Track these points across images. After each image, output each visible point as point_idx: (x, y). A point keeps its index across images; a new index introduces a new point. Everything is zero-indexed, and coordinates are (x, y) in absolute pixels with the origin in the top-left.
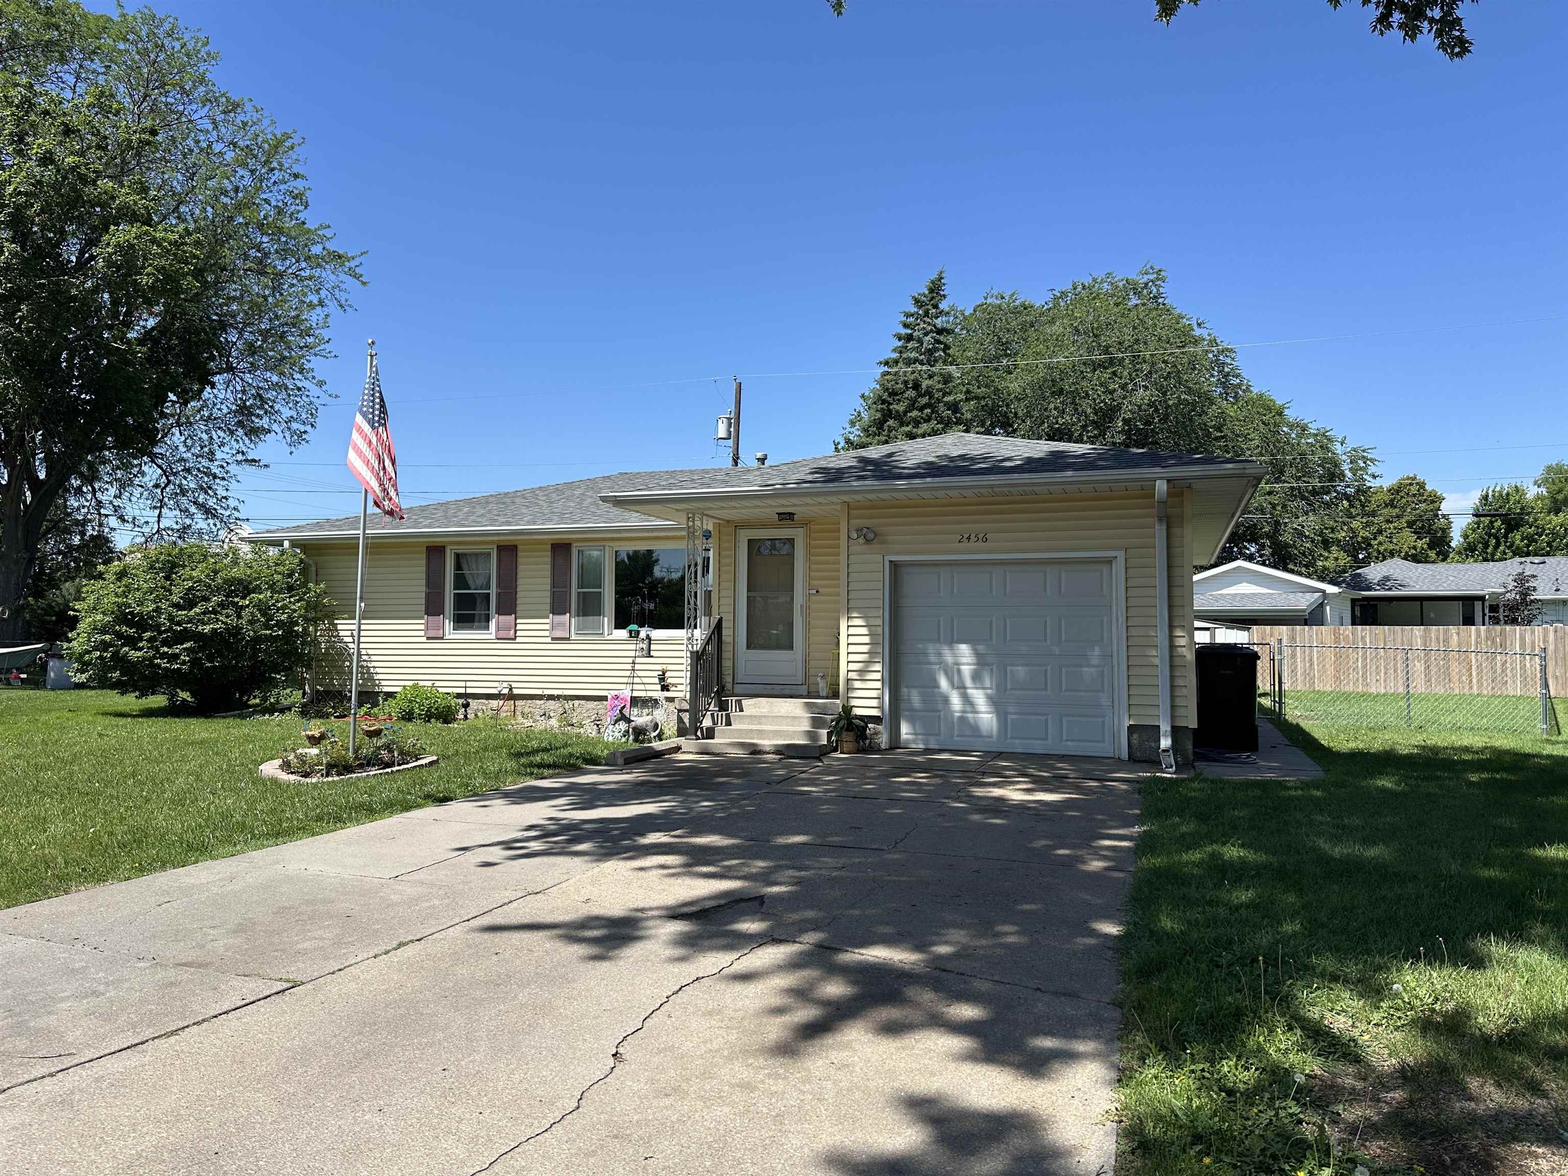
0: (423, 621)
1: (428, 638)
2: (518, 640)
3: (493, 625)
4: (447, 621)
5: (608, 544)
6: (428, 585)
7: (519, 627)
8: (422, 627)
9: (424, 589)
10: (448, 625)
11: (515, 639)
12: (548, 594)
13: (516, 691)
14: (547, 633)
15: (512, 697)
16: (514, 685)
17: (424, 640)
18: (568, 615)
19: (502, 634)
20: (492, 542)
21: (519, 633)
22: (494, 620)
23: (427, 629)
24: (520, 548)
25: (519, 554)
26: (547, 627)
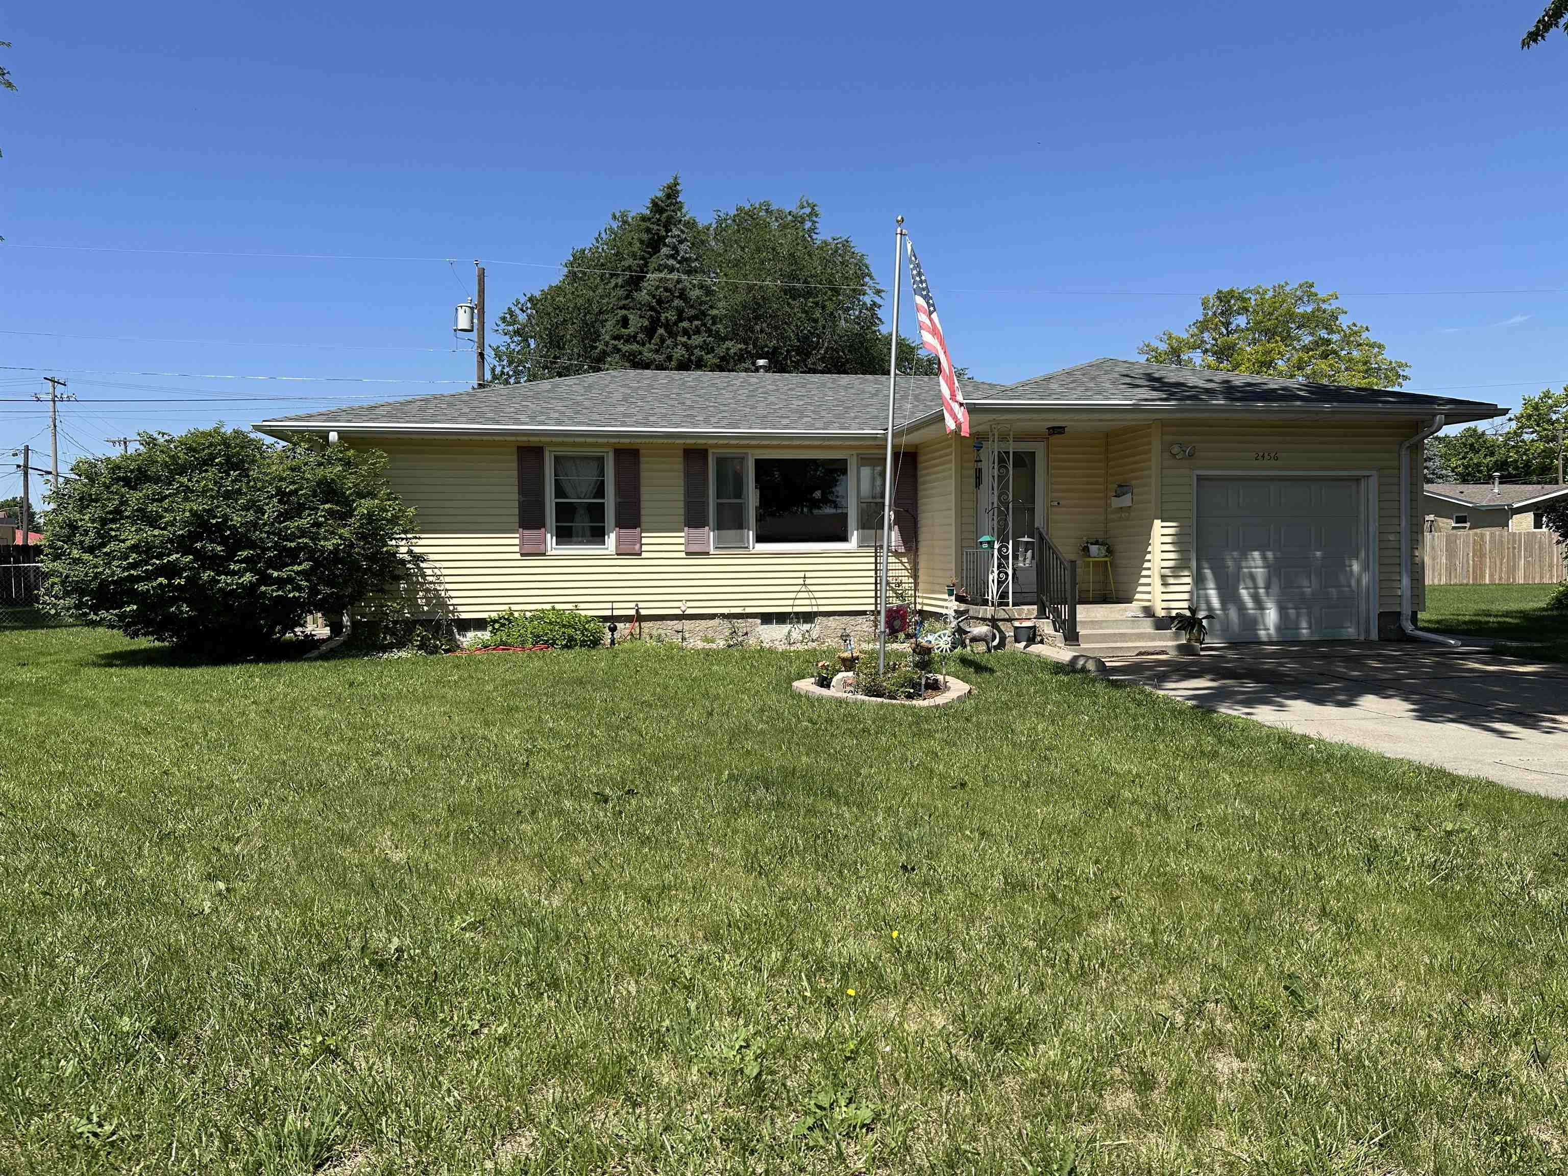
0: (517, 535)
1: (522, 555)
2: (644, 555)
3: (611, 540)
4: (549, 536)
5: (749, 451)
6: (522, 491)
7: (644, 541)
8: (517, 541)
9: (516, 496)
10: (550, 540)
11: (640, 554)
12: (681, 504)
13: (643, 612)
14: (682, 548)
15: (640, 618)
16: (641, 605)
17: (518, 556)
18: (707, 528)
19: (624, 548)
20: (607, 445)
21: (644, 548)
22: (613, 536)
23: (521, 545)
24: (641, 452)
25: (642, 459)
26: (682, 541)
